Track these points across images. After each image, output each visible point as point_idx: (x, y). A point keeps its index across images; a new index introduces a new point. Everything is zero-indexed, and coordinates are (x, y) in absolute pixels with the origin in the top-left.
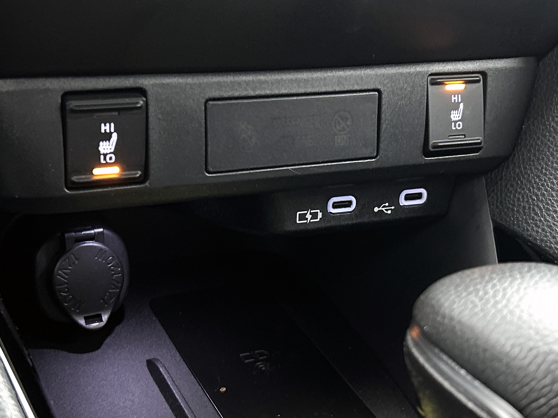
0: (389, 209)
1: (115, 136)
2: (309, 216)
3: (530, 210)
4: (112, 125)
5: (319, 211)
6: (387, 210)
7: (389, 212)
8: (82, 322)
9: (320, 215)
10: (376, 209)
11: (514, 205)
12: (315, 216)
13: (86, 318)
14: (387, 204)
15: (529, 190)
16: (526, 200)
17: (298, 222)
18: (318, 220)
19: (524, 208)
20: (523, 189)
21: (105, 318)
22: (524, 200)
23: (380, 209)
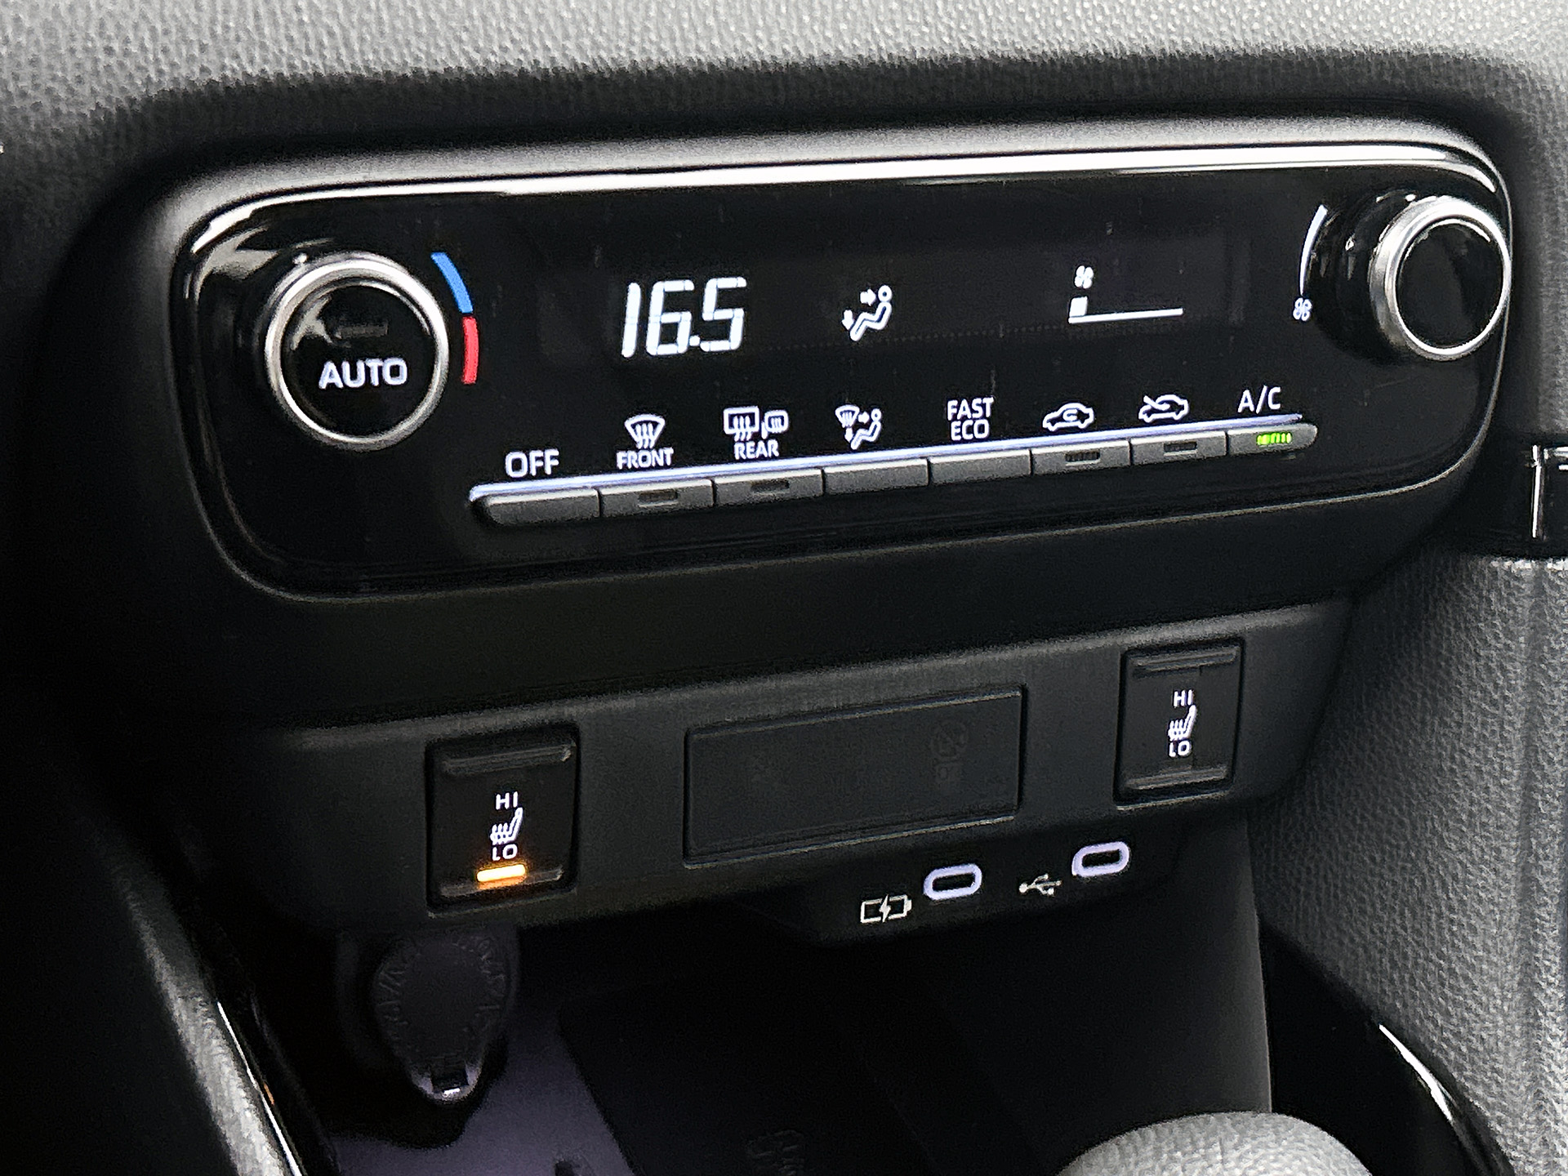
0: (1051, 887)
1: (519, 814)
2: (885, 909)
3: (1329, 896)
4: (516, 795)
5: (905, 897)
6: (1046, 888)
7: (1051, 892)
8: (427, 1087)
9: (908, 906)
10: (1023, 888)
11: (1298, 880)
12: (897, 907)
13: (434, 1082)
14: (1046, 877)
15: (1330, 853)
16: (1322, 873)
17: (863, 921)
18: (904, 914)
19: (1318, 889)
20: (1319, 851)
21: (473, 1078)
22: (1318, 873)
23: (1033, 886)
